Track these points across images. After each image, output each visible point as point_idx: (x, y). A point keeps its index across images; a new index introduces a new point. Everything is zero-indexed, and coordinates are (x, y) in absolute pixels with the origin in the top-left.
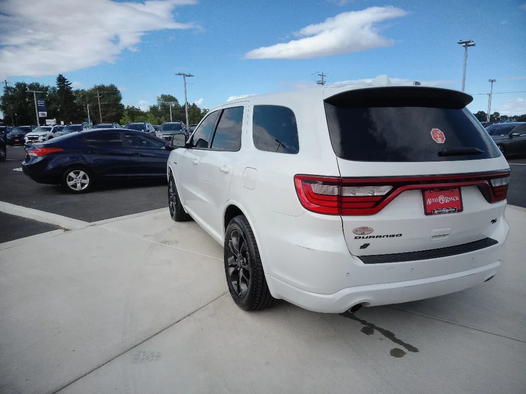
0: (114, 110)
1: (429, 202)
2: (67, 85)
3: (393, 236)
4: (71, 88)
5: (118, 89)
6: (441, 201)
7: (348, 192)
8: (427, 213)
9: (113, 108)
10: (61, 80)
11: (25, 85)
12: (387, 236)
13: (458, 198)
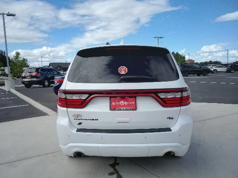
1: (113, 104)
3: (94, 120)
6: (122, 104)
7: (69, 97)
8: (110, 110)
12: (90, 120)
13: (133, 103)
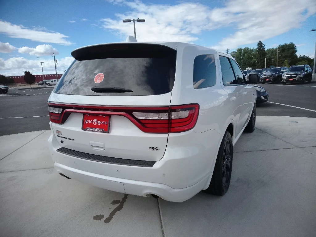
0: (290, 59)
1: (86, 122)
2: (263, 47)
3: (71, 139)
4: (265, 48)
5: (295, 45)
6: (95, 123)
8: (83, 129)
9: (290, 58)
10: (260, 44)
11: (241, 49)
12: (68, 139)
13: (106, 123)
